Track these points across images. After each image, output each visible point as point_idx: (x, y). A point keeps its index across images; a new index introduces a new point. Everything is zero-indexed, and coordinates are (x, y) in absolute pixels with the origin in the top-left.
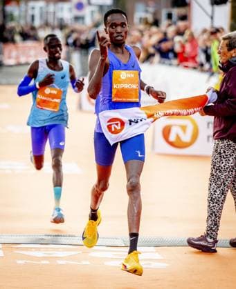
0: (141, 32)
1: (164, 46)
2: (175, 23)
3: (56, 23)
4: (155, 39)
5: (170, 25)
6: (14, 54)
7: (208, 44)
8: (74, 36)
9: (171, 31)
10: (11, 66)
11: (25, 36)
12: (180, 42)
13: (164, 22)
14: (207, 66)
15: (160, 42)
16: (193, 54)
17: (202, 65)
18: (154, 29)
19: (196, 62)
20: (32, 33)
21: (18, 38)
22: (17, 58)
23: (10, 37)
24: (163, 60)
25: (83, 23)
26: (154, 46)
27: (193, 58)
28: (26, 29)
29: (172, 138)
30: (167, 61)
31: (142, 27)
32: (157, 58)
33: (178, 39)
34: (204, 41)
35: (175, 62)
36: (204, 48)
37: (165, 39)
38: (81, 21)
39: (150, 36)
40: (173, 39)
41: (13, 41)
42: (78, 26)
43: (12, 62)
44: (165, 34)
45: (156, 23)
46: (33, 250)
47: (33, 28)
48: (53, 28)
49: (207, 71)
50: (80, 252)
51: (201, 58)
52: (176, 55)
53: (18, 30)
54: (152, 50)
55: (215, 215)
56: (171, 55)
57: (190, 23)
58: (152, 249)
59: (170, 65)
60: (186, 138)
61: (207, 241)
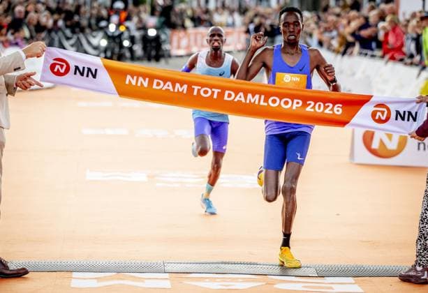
0: (338, 15)
1: (365, 33)
2: (378, 5)
3: (235, 5)
4: (354, 25)
5: (373, 8)
6: (184, 42)
8: (257, 21)
9: (373, 15)
10: (181, 56)
11: (197, 21)
12: (384, 28)
13: (366, 6)
14: (417, 58)
16: (399, 44)
17: (412, 56)
18: (353, 13)
19: (404, 54)
20: (205, 17)
21: (188, 23)
22: (188, 47)
23: (179, 22)
24: (365, 51)
25: (269, 6)
26: (353, 34)
27: (399, 49)
28: (198, 12)
29: (375, 145)
30: (370, 52)
31: (338, 10)
32: (357, 48)
33: (381, 25)
34: (414, 28)
35: (379, 53)
37: (366, 25)
38: (265, 3)
39: (349, 23)
41: (184, 27)
42: (262, 9)
43: (182, 52)
44: (367, 19)
45: (356, 6)
46: (207, 280)
47: (207, 12)
48: (232, 12)
50: (264, 283)
51: (410, 47)
52: (380, 45)
53: (189, 13)
54: (350, 39)
55: (425, 238)
56: (374, 45)
57: (398, 6)
58: (351, 280)
59: (373, 56)
60: (392, 145)
61: (416, 271)
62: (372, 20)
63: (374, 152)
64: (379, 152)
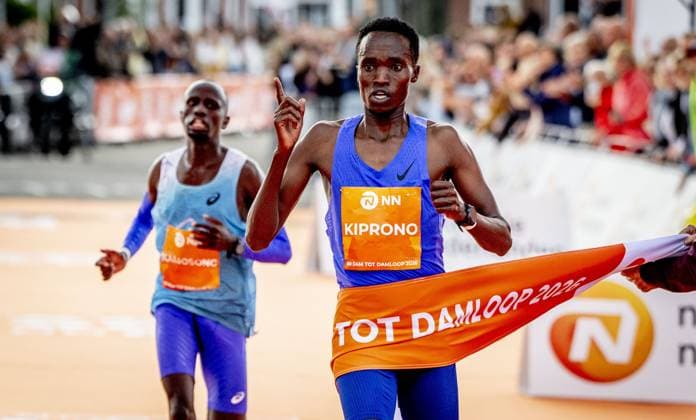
0: (491, 47)
1: (554, 88)
2: (587, 23)
3: (248, 23)
4: (529, 69)
5: (572, 29)
6: (128, 110)
7: (681, 83)
8: (299, 59)
9: (575, 44)
10: (119, 145)
11: (159, 60)
12: (600, 76)
13: (557, 21)
14: (677, 147)
15: (545, 76)
16: (636, 113)
17: (664, 143)
18: (526, 41)
19: (646, 136)
20: (177, 51)
21: (138, 65)
22: (137, 121)
23: (114, 61)
24: (555, 130)
25: (327, 23)
26: (526, 91)
27: (636, 125)
28: (163, 40)
29: (579, 352)
30: (564, 133)
31: (490, 34)
32: (536, 122)
33: (593, 67)
34: (669, 75)
35: (585, 134)
36: (670, 94)
37: (557, 69)
38: (318, 17)
40: (581, 68)
41: (126, 74)
42: (310, 32)
43: (121, 134)
44: (559, 54)
45: (533, 23)
47: (181, 38)
48: (239, 38)
49: (677, 162)
51: (661, 121)
52: (589, 115)
53: (139, 40)
54: (520, 102)
56: (575, 115)
57: (631, 21)
59: (573, 142)
60: (618, 352)
62: (571, 58)
63: (576, 369)
64: (588, 369)
